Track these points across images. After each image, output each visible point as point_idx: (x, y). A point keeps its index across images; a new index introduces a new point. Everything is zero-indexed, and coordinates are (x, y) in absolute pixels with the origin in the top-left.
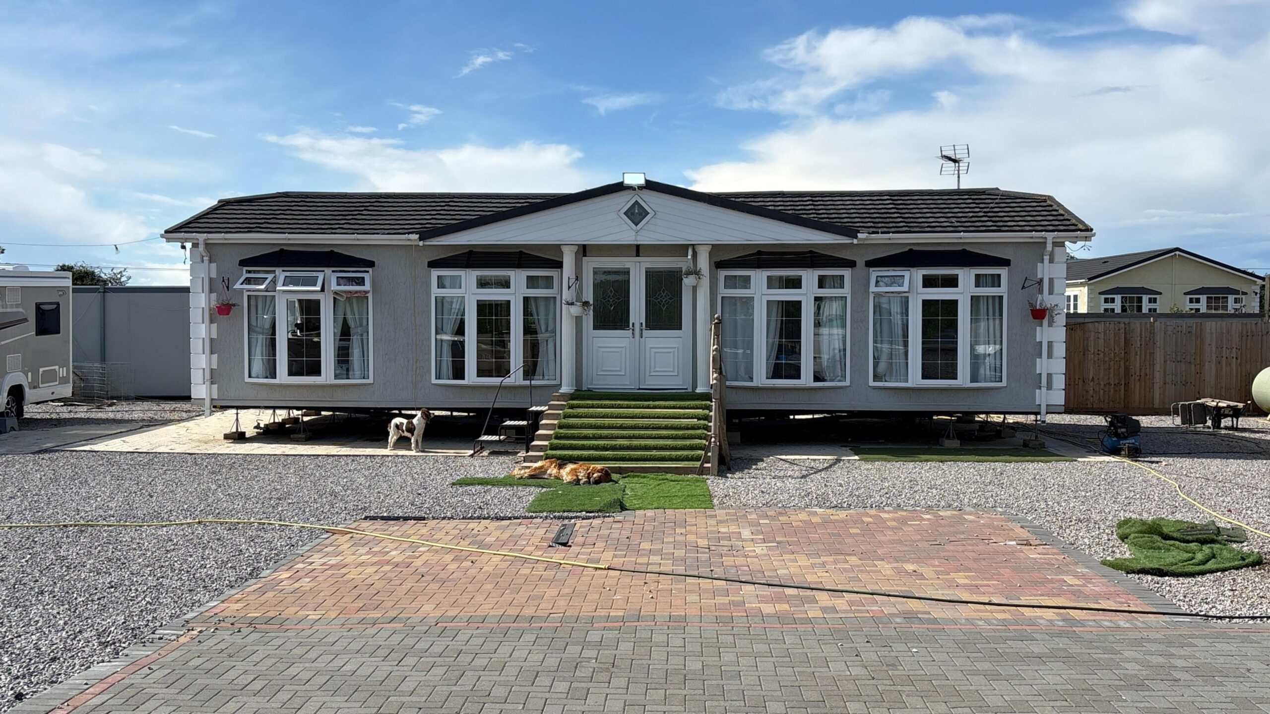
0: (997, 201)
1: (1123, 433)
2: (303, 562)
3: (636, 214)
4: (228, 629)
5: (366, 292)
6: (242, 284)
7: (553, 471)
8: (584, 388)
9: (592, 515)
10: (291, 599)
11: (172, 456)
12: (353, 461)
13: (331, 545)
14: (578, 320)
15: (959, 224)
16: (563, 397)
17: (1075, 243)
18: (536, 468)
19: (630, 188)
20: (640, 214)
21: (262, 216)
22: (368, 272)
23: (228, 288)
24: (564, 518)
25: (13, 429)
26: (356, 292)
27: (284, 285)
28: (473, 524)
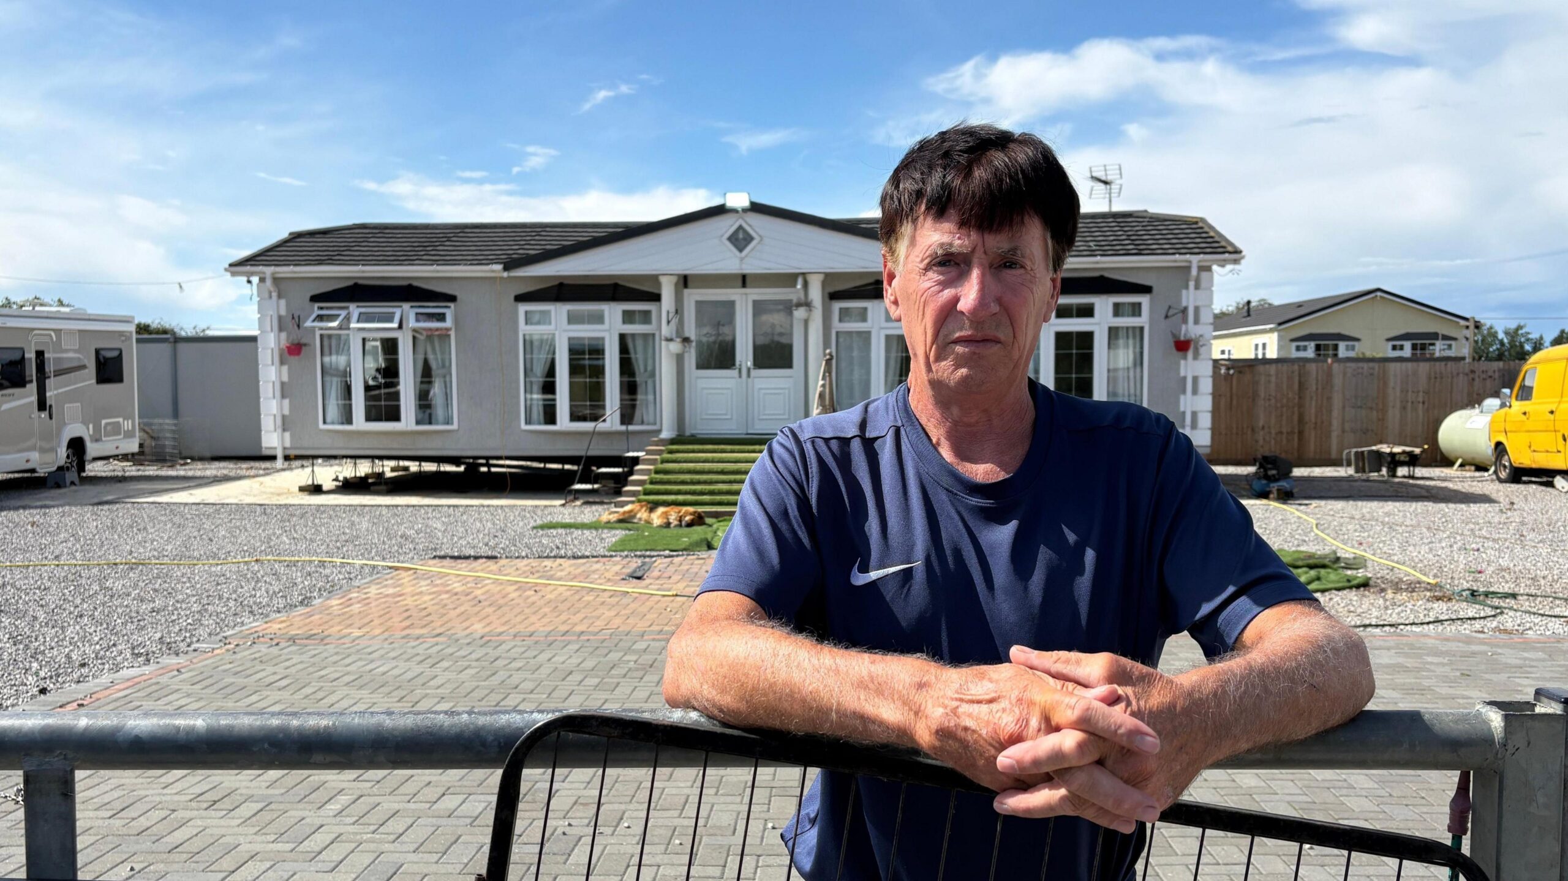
0: (1144, 224)
1: (1274, 476)
2: (358, 592)
3: (740, 240)
4: (266, 643)
5: (448, 329)
6: (314, 321)
7: (643, 514)
8: (688, 433)
9: (675, 553)
10: (338, 620)
11: (239, 507)
12: (434, 510)
13: (392, 578)
14: (680, 359)
15: (1098, 248)
16: (663, 442)
17: (1223, 266)
18: (624, 513)
19: (734, 211)
20: (744, 239)
21: (335, 249)
22: (449, 307)
23: (299, 326)
24: (645, 557)
25: (73, 483)
26: (437, 329)
27: (358, 321)
28: (548, 563)
